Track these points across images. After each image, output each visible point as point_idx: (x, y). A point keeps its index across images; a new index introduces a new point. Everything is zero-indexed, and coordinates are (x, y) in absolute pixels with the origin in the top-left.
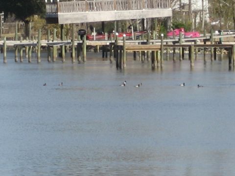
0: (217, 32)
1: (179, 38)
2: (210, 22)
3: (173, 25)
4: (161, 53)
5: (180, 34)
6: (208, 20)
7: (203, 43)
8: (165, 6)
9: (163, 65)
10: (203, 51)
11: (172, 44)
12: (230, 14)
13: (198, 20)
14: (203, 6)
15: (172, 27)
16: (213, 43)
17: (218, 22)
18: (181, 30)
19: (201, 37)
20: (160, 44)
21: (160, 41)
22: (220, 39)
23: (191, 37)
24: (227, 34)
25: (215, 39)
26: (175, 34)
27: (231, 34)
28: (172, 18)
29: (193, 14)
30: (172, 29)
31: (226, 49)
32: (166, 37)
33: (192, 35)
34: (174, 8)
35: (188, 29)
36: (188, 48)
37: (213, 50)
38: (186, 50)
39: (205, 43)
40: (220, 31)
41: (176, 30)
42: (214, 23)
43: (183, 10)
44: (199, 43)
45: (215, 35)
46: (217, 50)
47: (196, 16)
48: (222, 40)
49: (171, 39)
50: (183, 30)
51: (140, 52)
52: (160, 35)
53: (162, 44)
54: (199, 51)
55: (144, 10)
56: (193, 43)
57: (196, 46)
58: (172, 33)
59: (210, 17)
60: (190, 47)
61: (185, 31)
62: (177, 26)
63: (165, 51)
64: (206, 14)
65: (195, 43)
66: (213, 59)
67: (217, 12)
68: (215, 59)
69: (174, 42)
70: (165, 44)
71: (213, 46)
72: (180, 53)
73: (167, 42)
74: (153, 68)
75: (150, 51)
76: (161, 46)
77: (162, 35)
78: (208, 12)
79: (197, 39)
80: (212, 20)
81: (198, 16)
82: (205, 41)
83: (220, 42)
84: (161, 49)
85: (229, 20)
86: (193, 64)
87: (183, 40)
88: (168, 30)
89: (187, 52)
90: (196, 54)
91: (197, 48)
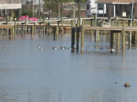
0: (47, 18)
1: (25, 21)
2: (44, 12)
3: (22, 13)
4: (14, 29)
5: (26, 19)
6: (42, 11)
7: (39, 25)
8: (18, 3)
9: (15, 37)
10: (39, 29)
11: (21, 24)
12: (55, 8)
13: (36, 11)
14: (40, 3)
15: (21, 15)
16: (45, 25)
17: (48, 13)
18: (26, 17)
19: (38, 21)
20: (14, 24)
21: (14, 22)
22: (49, 22)
23: (32, 21)
24: (53, 20)
25: (46, 22)
26: (23, 18)
27: (55, 20)
28: (21, 9)
29: (34, 8)
30: (21, 16)
31: (52, 28)
32: (17, 20)
33: (32, 19)
34: (23, 3)
35: (31, 16)
36: (30, 27)
37: (44, 29)
38: (29, 28)
39: (40, 24)
40: (49, 18)
41: (24, 16)
42: (46, 13)
43: (28, 5)
44: (37, 24)
45: (46, 20)
46: (47, 28)
47: (35, 9)
48: (50, 23)
49: (20, 21)
50: (27, 17)
51: (2, 29)
52: (14, 19)
53: (15, 24)
54: (37, 29)
55: (5, 4)
56: (33, 24)
57: (35, 26)
58: (21, 18)
59: (44, 9)
60: (31, 26)
61: (29, 17)
62: (24, 14)
63: (17, 29)
64: (41, 8)
65: (34, 24)
66: (45, 34)
67: (48, 7)
68: (46, 34)
69: (22, 24)
70: (17, 24)
71: (45, 26)
72: (25, 30)
73: (18, 23)
74: (10, 38)
75: (8, 28)
76: (15, 25)
77: (16, 19)
78: (42, 6)
79: (36, 22)
80: (45, 11)
81: (37, 8)
82: (40, 23)
83: (49, 24)
84: (14, 27)
85: (55, 11)
86: (33, 36)
87: (28, 22)
88: (19, 16)
89: (29, 29)
90: (35, 30)
91: (36, 27)
